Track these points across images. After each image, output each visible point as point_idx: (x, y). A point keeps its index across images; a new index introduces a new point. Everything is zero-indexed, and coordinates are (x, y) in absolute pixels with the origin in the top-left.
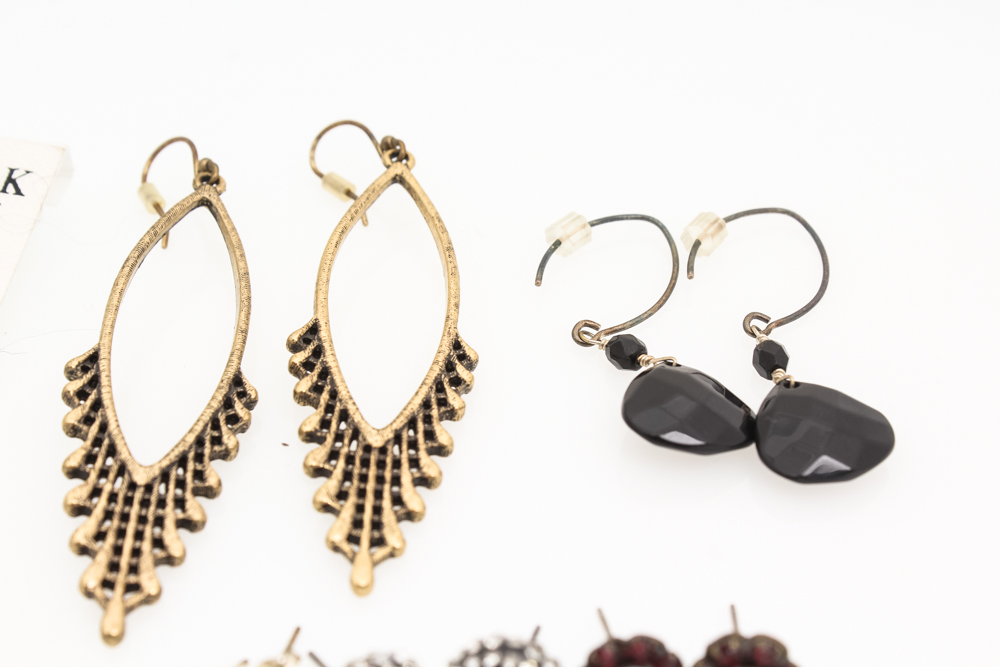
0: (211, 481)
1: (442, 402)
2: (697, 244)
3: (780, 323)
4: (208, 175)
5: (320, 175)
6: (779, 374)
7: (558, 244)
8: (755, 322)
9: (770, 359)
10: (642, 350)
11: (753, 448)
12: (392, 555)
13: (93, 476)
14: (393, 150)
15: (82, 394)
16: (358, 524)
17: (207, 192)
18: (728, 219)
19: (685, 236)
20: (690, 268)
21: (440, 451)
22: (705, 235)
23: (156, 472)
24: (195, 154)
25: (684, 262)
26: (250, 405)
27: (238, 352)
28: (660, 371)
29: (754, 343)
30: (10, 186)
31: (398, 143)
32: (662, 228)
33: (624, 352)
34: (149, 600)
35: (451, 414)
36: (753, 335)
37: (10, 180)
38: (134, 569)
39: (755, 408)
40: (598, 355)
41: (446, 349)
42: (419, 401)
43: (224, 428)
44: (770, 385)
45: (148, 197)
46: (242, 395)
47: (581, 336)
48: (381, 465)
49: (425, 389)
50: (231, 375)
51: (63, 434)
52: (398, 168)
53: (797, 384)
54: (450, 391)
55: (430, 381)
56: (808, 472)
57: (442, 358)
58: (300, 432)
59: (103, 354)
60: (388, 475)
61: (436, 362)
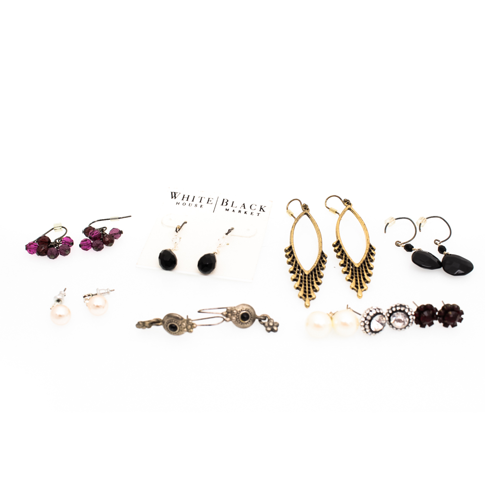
0: (322, 275)
1: (370, 258)
2: (420, 224)
3: (442, 242)
4: (305, 207)
5: (329, 208)
6: (445, 252)
7: (388, 224)
8: (436, 242)
9: (442, 249)
10: (413, 247)
11: (442, 268)
12: (365, 290)
13: (296, 272)
14: (347, 202)
15: (290, 255)
16: (357, 283)
17: (306, 211)
18: (427, 218)
19: (417, 223)
20: (420, 229)
21: (371, 269)
22: (422, 222)
23: (310, 272)
24: (301, 203)
25: (418, 228)
26: (326, 258)
27: (321, 247)
28: (418, 251)
29: (437, 246)
30: (262, 210)
31: (348, 200)
32: (411, 221)
33: (408, 248)
34: (313, 299)
35: (372, 261)
36: (437, 244)
37: (261, 208)
38: (309, 292)
39: (441, 261)
40: (402, 249)
41: (368, 246)
42: (365, 258)
43: (322, 263)
44: (443, 255)
45: (289, 213)
46: (324, 256)
47: (398, 244)
48: (359, 271)
49: (366, 255)
50: (321, 251)
51: (287, 264)
52: (349, 206)
53: (450, 255)
54: (371, 257)
55: (366, 253)
56: (456, 273)
57: (368, 248)
58: (340, 264)
59: (293, 246)
60: (361, 273)
61: (367, 249)
